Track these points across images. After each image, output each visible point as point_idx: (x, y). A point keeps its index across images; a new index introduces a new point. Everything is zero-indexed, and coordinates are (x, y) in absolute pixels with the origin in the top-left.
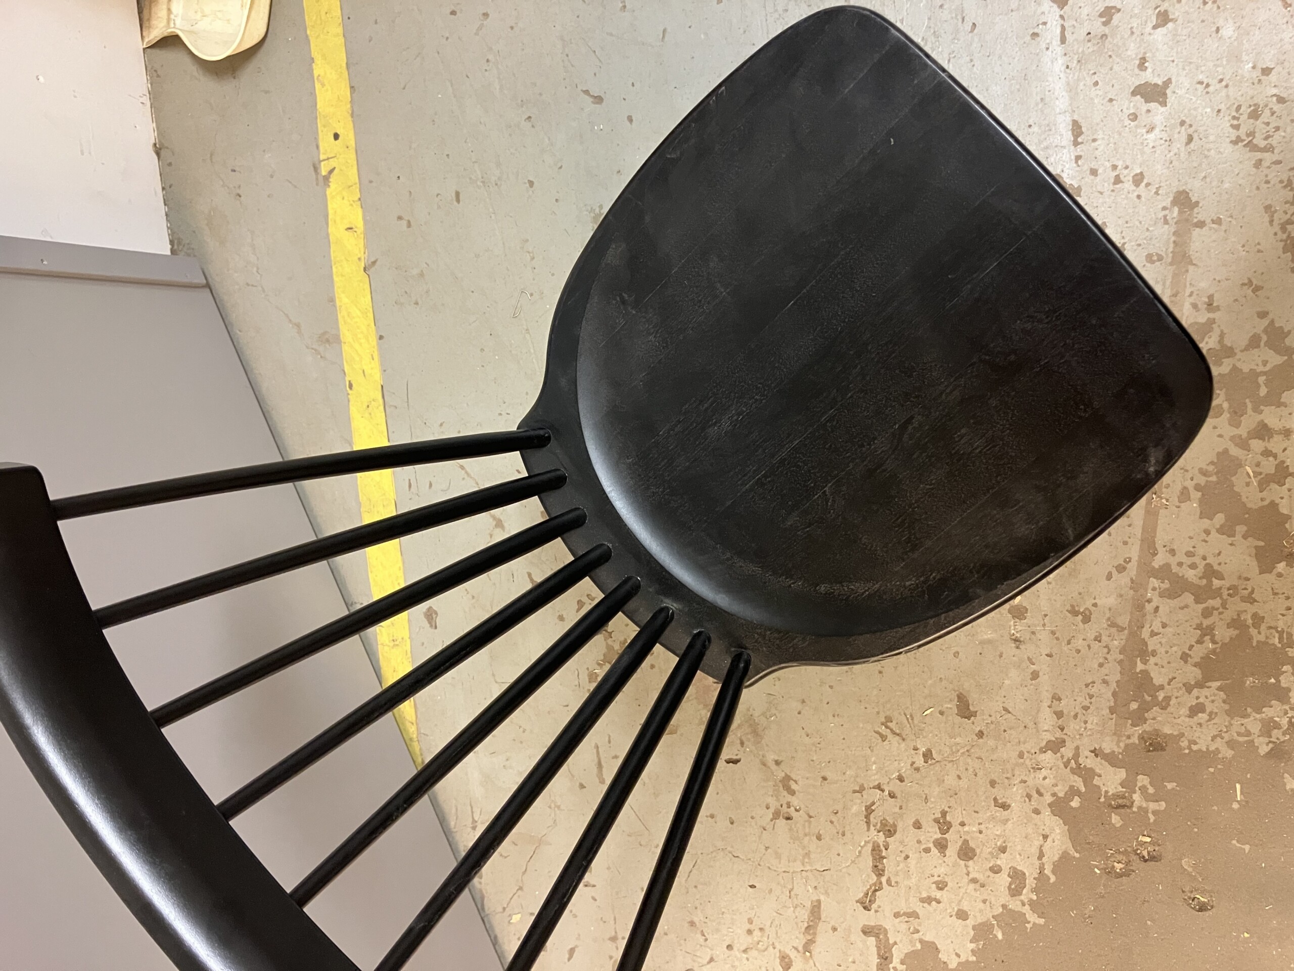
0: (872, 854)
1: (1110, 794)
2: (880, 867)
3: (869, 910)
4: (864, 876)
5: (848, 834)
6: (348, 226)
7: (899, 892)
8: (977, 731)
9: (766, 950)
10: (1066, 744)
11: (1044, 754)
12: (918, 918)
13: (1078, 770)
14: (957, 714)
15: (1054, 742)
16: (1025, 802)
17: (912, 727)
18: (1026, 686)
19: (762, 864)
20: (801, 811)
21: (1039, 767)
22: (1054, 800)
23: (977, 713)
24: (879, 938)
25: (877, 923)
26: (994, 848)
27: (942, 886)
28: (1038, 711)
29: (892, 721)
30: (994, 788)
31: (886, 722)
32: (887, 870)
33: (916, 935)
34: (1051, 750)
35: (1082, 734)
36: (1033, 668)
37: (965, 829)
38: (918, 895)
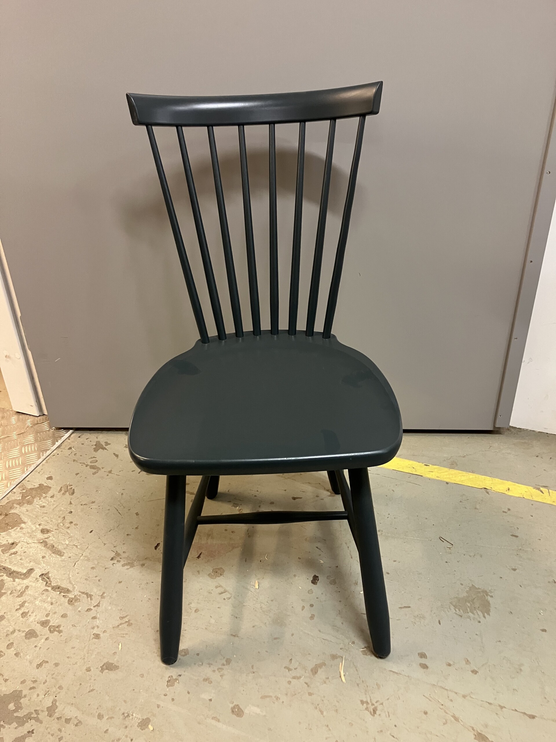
0: (66, 588)
2: (57, 590)
3: (40, 576)
4: (58, 580)
5: (85, 581)
6: (510, 489)
7: (37, 593)
8: (92, 669)
9: (58, 526)
10: (48, 717)
11: (52, 701)
12: (17, 597)
13: (28, 717)
14: (108, 662)
15: (54, 710)
16: (33, 678)
17: (117, 635)
18: (98, 708)
19: (100, 539)
20: (111, 565)
21: (47, 695)
22: (22, 695)
23: (101, 673)
24: (23, 575)
25: (30, 577)
26: (22, 650)
27: (24, 615)
28: (78, 709)
29: (127, 625)
30: (54, 664)
31: (129, 623)
32: (52, 592)
33: (10, 592)
34: (52, 706)
35: (47, 729)
36: (106, 717)
37: (43, 639)
38: (29, 601)
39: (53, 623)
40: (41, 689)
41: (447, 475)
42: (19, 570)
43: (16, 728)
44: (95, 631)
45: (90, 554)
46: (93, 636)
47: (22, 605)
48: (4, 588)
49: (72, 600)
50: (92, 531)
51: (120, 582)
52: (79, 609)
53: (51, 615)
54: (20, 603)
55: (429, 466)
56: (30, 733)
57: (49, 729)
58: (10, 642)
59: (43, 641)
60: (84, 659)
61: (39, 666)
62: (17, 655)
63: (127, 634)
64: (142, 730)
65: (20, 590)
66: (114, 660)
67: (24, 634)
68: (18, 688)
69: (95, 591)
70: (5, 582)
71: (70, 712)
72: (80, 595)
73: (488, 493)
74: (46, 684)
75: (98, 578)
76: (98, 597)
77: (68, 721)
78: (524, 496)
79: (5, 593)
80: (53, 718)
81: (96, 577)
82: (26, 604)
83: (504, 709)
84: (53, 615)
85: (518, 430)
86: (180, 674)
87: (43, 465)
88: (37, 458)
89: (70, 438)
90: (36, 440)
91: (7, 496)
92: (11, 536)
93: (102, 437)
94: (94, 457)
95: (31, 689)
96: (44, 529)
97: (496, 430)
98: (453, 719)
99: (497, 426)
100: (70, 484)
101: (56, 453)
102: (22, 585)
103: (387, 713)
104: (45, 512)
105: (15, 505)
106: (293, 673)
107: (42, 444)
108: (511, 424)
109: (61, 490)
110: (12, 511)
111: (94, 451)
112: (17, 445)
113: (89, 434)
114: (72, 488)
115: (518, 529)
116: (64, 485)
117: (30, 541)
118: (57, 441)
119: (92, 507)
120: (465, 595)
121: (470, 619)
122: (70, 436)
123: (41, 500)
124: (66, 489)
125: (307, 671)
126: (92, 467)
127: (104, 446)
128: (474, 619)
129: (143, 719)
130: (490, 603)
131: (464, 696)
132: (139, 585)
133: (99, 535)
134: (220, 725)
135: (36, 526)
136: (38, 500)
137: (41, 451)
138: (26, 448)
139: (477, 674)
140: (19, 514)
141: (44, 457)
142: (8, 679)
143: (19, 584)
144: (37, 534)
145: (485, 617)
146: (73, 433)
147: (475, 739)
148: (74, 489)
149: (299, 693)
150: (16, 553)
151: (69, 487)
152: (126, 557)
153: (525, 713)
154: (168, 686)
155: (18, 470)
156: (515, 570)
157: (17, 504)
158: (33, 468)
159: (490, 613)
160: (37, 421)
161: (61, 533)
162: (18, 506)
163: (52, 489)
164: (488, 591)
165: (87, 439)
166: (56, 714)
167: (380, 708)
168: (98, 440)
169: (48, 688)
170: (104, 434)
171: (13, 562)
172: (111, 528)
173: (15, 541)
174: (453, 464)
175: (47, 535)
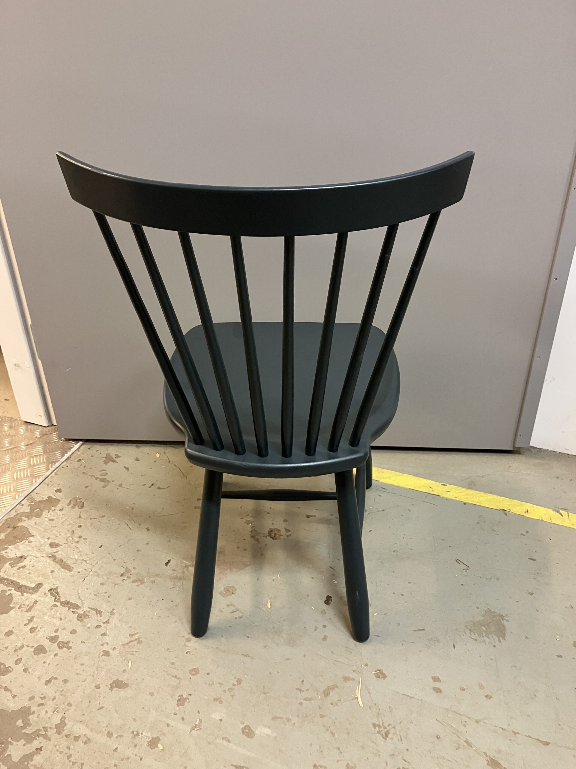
0: (75, 604)
1: (10, 746)
2: (66, 605)
3: (48, 591)
4: (67, 596)
5: (95, 597)
6: (529, 511)
7: (46, 608)
8: (101, 686)
9: (67, 540)
10: (57, 734)
11: (61, 718)
12: (25, 612)
13: (37, 734)
14: (118, 679)
15: (63, 727)
16: (42, 694)
17: (127, 652)
18: (107, 726)
19: (109, 555)
20: (121, 582)
21: (55, 712)
22: (30, 712)
23: (110, 691)
24: (31, 589)
25: (39, 591)
26: (30, 665)
27: (33, 630)
28: (87, 726)
29: (137, 643)
30: (63, 680)
31: (139, 640)
32: (62, 608)
33: (18, 606)
34: (60, 724)
35: (55, 747)
36: (115, 736)
37: (52, 655)
38: (37, 617)
39: (62, 639)
40: (50, 705)
41: (464, 495)
42: (28, 585)
43: (24, 745)
44: (105, 648)
45: (99, 569)
46: (102, 653)
47: (30, 621)
48: (13, 602)
49: (81, 615)
50: (101, 546)
51: (130, 599)
52: (89, 625)
53: (60, 630)
54: (29, 618)
55: (446, 485)
56: (39, 750)
57: (57, 747)
58: (17, 658)
59: (52, 656)
60: (93, 676)
61: (48, 682)
62: (25, 670)
63: (136, 652)
64: (152, 749)
65: (28, 605)
66: (124, 678)
67: (32, 650)
68: (27, 704)
69: (105, 607)
70: (13, 596)
71: (79, 729)
72: (89, 611)
73: (506, 514)
74: (55, 701)
75: (107, 594)
76: (108, 613)
77: (77, 738)
78: (543, 519)
79: (13, 608)
80: (61, 736)
81: (106, 593)
82: (35, 620)
83: (517, 735)
84: (62, 631)
85: (538, 450)
86: (190, 693)
87: (52, 477)
88: (46, 470)
89: (80, 450)
90: (45, 451)
91: (16, 508)
92: (19, 550)
93: (113, 450)
94: (104, 470)
95: (39, 705)
96: (52, 543)
97: (516, 449)
98: (465, 744)
99: (516, 446)
100: (80, 497)
101: (65, 465)
102: (31, 600)
103: (399, 737)
104: (54, 525)
105: (23, 518)
106: (305, 695)
107: (51, 455)
108: (531, 444)
109: (70, 503)
110: (20, 524)
111: (104, 463)
112: (26, 456)
113: (99, 446)
114: (81, 501)
115: (536, 552)
116: (73, 498)
117: (39, 555)
118: (67, 453)
119: (101, 521)
120: (480, 619)
121: (486, 644)
122: (79, 448)
123: (50, 513)
124: (76, 502)
125: (319, 693)
126: (102, 480)
127: (115, 459)
128: (489, 643)
129: (153, 738)
130: (505, 628)
131: (477, 722)
132: (149, 602)
133: (108, 550)
134: (231, 744)
135: (44, 540)
136: (47, 513)
137: (50, 463)
138: (35, 459)
139: (491, 699)
140: (28, 527)
141: (53, 469)
142: (17, 695)
143: (28, 598)
144: (45, 548)
145: (500, 641)
146: (82, 444)
147: (488, 764)
148: (83, 503)
149: (310, 715)
150: (25, 567)
151: (78, 501)
152: (137, 573)
153: (538, 740)
154: (178, 705)
155: (26, 482)
156: (531, 594)
157: (26, 517)
158: (42, 480)
159: (506, 637)
160: (46, 432)
161: (70, 547)
162: (26, 519)
163: (61, 502)
164: (504, 615)
165: (97, 451)
166: (64, 732)
167: (392, 731)
168: (108, 452)
169: (57, 705)
170: (114, 447)
171: (22, 576)
172: (121, 543)
173: (24, 554)
174: (470, 484)
175: (56, 549)
